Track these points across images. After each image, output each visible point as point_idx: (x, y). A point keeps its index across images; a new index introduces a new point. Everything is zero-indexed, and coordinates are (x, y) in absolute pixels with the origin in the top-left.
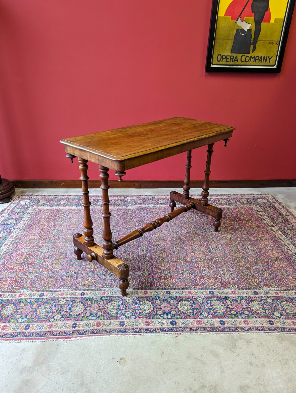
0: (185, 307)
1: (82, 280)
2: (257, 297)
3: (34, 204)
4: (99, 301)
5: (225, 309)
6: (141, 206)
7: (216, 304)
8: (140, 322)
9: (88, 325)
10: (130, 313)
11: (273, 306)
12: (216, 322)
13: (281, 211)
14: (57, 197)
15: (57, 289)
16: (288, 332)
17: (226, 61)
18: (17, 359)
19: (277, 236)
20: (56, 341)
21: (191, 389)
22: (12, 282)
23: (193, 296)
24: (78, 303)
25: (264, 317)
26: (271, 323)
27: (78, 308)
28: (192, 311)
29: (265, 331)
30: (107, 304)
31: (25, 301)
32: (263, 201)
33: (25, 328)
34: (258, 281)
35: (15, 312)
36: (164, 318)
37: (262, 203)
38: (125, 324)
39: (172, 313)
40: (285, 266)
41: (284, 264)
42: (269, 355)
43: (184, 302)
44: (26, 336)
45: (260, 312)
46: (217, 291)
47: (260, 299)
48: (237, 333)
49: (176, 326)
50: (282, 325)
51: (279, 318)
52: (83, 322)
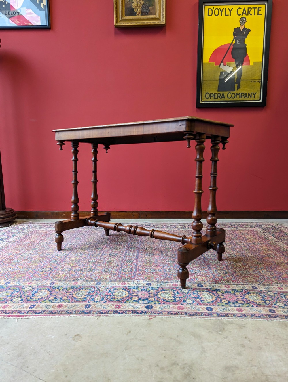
0: (166, 295)
1: (56, 273)
2: (255, 291)
3: (31, 227)
4: (68, 289)
5: (215, 299)
7: (205, 294)
8: (109, 306)
9: (47, 306)
10: (100, 298)
11: (275, 298)
12: (202, 309)
15: (26, 279)
17: (214, 98)
19: (282, 248)
20: (6, 318)
21: (157, 366)
23: (177, 288)
24: (44, 290)
25: (263, 306)
26: (272, 311)
27: (42, 294)
28: (174, 299)
29: (264, 317)
30: (77, 291)
32: (267, 226)
34: (257, 279)
36: (139, 303)
37: (266, 228)
38: (91, 306)
39: (149, 299)
42: (267, 339)
43: (166, 291)
45: (258, 302)
46: (207, 285)
47: (260, 292)
48: (227, 318)
49: (152, 310)
50: (286, 314)
51: (283, 307)
52: (43, 304)
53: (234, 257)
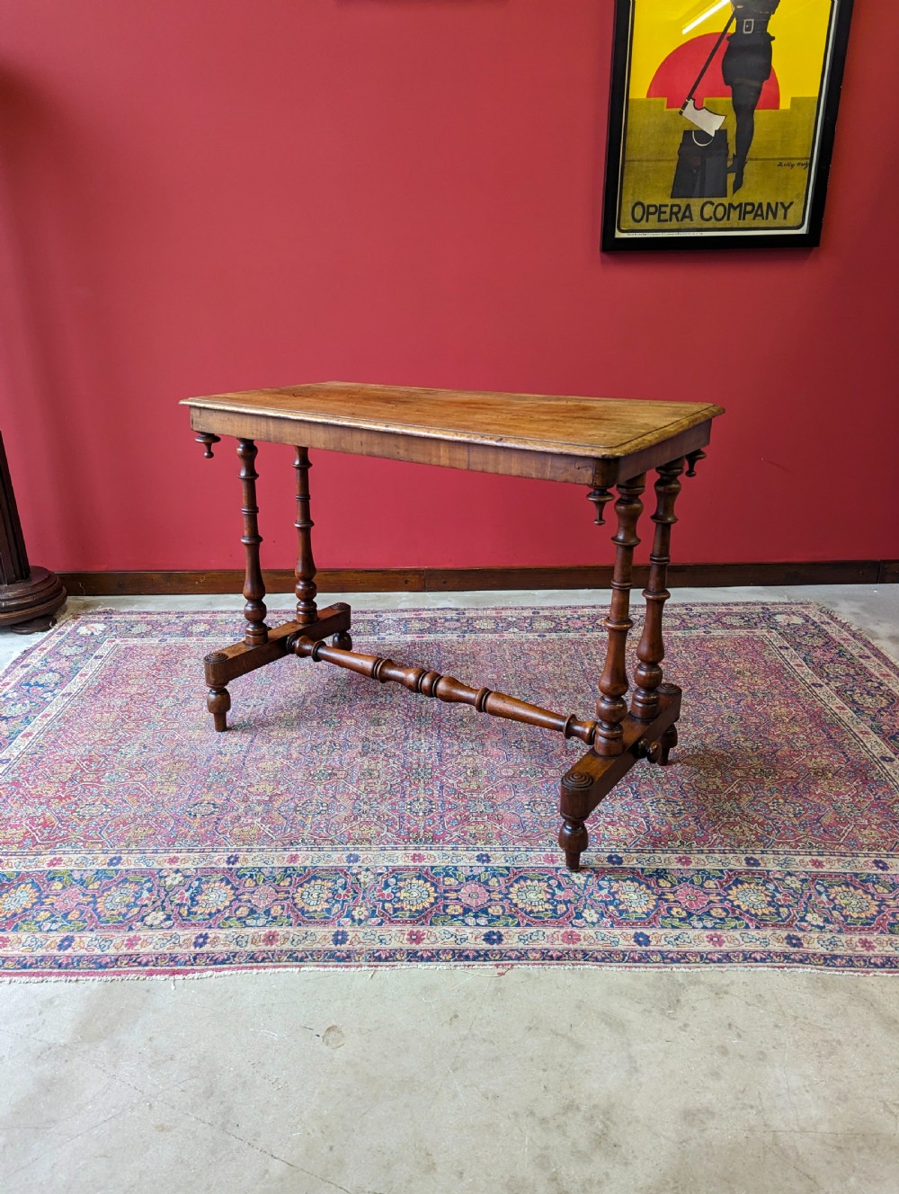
0: (532, 896)
1: (233, 823)
2: (754, 874)
3: (115, 633)
4: (278, 877)
5: (654, 903)
7: (628, 890)
8: (393, 934)
9: (239, 939)
10: (367, 910)
11: (801, 897)
12: (623, 939)
13: (845, 645)
14: (182, 617)
15: (161, 846)
16: (844, 966)
18: (28, 1025)
19: (828, 712)
20: (144, 979)
21: (532, 1113)
22: (34, 828)
23: (557, 869)
24: (217, 884)
25: (773, 926)
26: (793, 941)
27: (214, 896)
28: (551, 907)
29: (775, 962)
30: (301, 886)
31: (66, 876)
32: (792, 619)
33: (60, 945)
34: (760, 830)
35: (33, 904)
36: (467, 925)
37: (789, 625)
38: (349, 938)
39: (490, 910)
40: (848, 789)
41: (845, 785)
42: (780, 1027)
43: (529, 882)
44: (60, 966)
45: (760, 914)
46: (632, 855)
47: (766, 878)
48: (685, 968)
49: (500, 947)
50: (827, 949)
51: (821, 928)
52: (226, 931)
53: (700, 750)
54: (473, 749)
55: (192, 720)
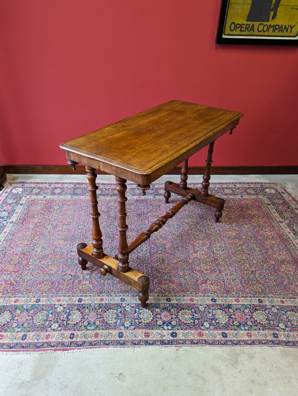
0: (186, 316)
1: (79, 284)
2: (261, 306)
3: (26, 193)
4: (97, 308)
5: (228, 319)
6: (140, 197)
7: (219, 313)
8: (139, 334)
9: (85, 336)
10: (129, 323)
11: (278, 316)
12: (217, 335)
13: (290, 203)
14: (51, 185)
15: (54, 294)
16: (292, 346)
17: (241, 31)
18: (15, 373)
19: (285, 234)
20: (53, 353)
22: (7, 286)
23: (194, 304)
24: (76, 311)
25: (268, 329)
26: (275, 336)
27: (75, 316)
28: (193, 321)
29: (269, 344)
30: (105, 312)
31: (21, 307)
32: (271, 191)
33: (22, 338)
34: (263, 287)
35: (11, 320)
36: (164, 329)
37: (270, 193)
38: (124, 335)
39: (172, 323)
40: (292, 269)
41: (291, 267)
42: (272, 372)
43: (185, 310)
44: (23, 348)
45: (264, 324)
46: (220, 298)
47: (265, 308)
48: (239, 347)
49: (177, 338)
50: (286, 339)
51: (284, 329)
52: (80, 332)
54: (161, 250)
55: (59, 235)
